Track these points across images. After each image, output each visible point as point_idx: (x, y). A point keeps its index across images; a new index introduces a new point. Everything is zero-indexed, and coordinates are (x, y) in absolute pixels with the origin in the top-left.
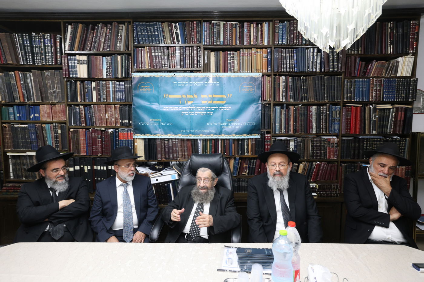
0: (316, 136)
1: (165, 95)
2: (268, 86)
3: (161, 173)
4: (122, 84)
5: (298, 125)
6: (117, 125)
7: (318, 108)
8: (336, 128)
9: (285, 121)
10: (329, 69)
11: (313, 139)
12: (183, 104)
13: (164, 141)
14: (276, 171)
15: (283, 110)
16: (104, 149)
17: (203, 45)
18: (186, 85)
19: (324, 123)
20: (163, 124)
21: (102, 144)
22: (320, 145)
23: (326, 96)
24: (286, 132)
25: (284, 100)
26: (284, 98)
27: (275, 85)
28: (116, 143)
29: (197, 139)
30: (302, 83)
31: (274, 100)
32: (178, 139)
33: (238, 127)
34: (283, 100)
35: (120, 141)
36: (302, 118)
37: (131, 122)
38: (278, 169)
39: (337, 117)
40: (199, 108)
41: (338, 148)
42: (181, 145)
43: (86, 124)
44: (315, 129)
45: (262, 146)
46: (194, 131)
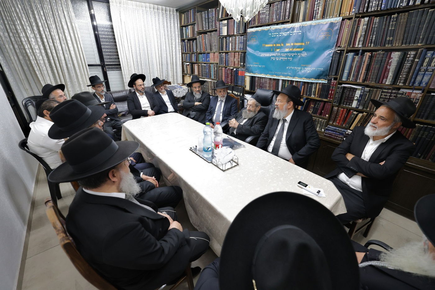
1: (263, 45)
2: (346, 31)
4: (242, 38)
5: (370, 74)
6: (238, 66)
7: (404, 54)
8: (424, 81)
9: (356, 68)
11: (387, 91)
12: (273, 51)
13: (260, 78)
16: (232, 81)
18: (277, 36)
19: (405, 74)
20: (260, 66)
21: (231, 77)
23: (421, 37)
24: (355, 80)
25: (360, 46)
26: (361, 43)
27: (354, 29)
28: (237, 78)
29: (279, 79)
31: (349, 46)
32: (268, 78)
33: (309, 72)
35: (239, 76)
36: (378, 66)
37: (245, 64)
39: (430, 66)
40: (283, 55)
41: (418, 104)
42: (269, 83)
43: (226, 65)
44: (389, 80)
45: (327, 91)
46: (277, 73)
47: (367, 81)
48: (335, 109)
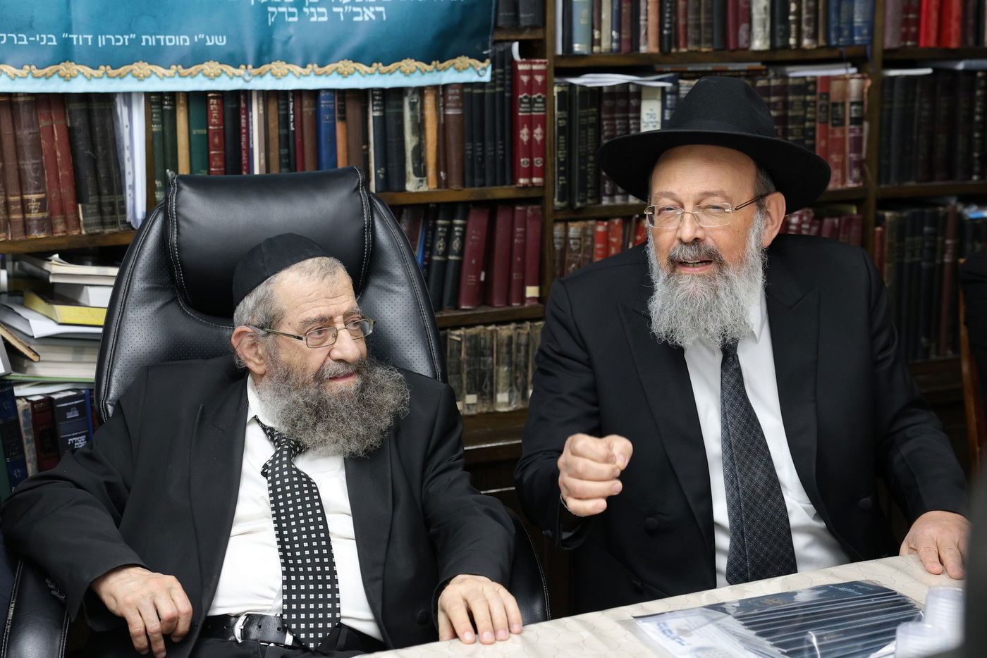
0: (764, 63)
5: (681, 4)
8: (858, 20)
14: (681, 241)
22: (781, 113)
24: (625, 47)
33: (369, 14)
38: (687, 234)
41: (866, 125)
44: (765, 27)
45: (498, 134)
46: (95, 41)
47: (677, 47)
48: (566, 238)
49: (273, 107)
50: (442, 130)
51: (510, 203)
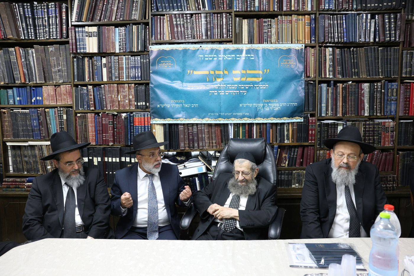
0: (368, 118)
1: (189, 71)
2: (312, 60)
3: (184, 166)
4: (138, 59)
5: (347, 106)
6: (131, 109)
7: (372, 85)
8: (393, 109)
9: (332, 101)
10: (385, 39)
11: (365, 123)
12: (211, 81)
13: (188, 126)
14: (344, 162)
15: (330, 88)
16: (116, 137)
17: (235, 11)
18: (214, 59)
19: (378, 104)
20: (186, 106)
21: (114, 131)
22: (373, 129)
23: (380, 70)
24: (334, 115)
25: (331, 77)
26: (331, 73)
27: (320, 58)
28: (131, 130)
29: (227, 124)
30: (352, 56)
31: (320, 77)
32: (204, 124)
33: (277, 109)
34: (329, 76)
35: (135, 127)
36: (353, 98)
37: (148, 104)
39: (393, 96)
40: (230, 87)
41: (394, 132)
42: (209, 132)
43: (95, 108)
44: (368, 111)
45: (305, 132)
46: (225, 114)
47: (346, 115)
48: (320, 153)
49: (258, 126)
50: (293, 131)
51: (308, 146)
